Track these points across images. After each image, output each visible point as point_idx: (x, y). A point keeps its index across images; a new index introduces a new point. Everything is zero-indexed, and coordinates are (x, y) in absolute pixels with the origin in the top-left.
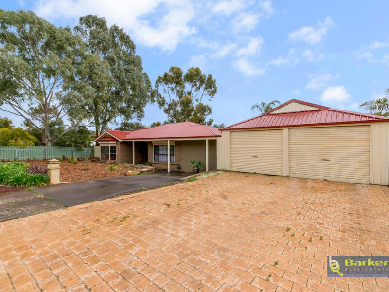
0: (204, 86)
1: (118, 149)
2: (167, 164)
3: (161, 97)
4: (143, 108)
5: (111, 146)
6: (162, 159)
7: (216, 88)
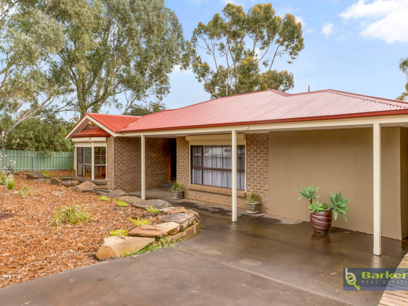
0: (277, 37)
1: (110, 155)
2: (231, 196)
3: (200, 63)
4: (168, 75)
5: (95, 148)
6: (213, 180)
7: (301, 41)
